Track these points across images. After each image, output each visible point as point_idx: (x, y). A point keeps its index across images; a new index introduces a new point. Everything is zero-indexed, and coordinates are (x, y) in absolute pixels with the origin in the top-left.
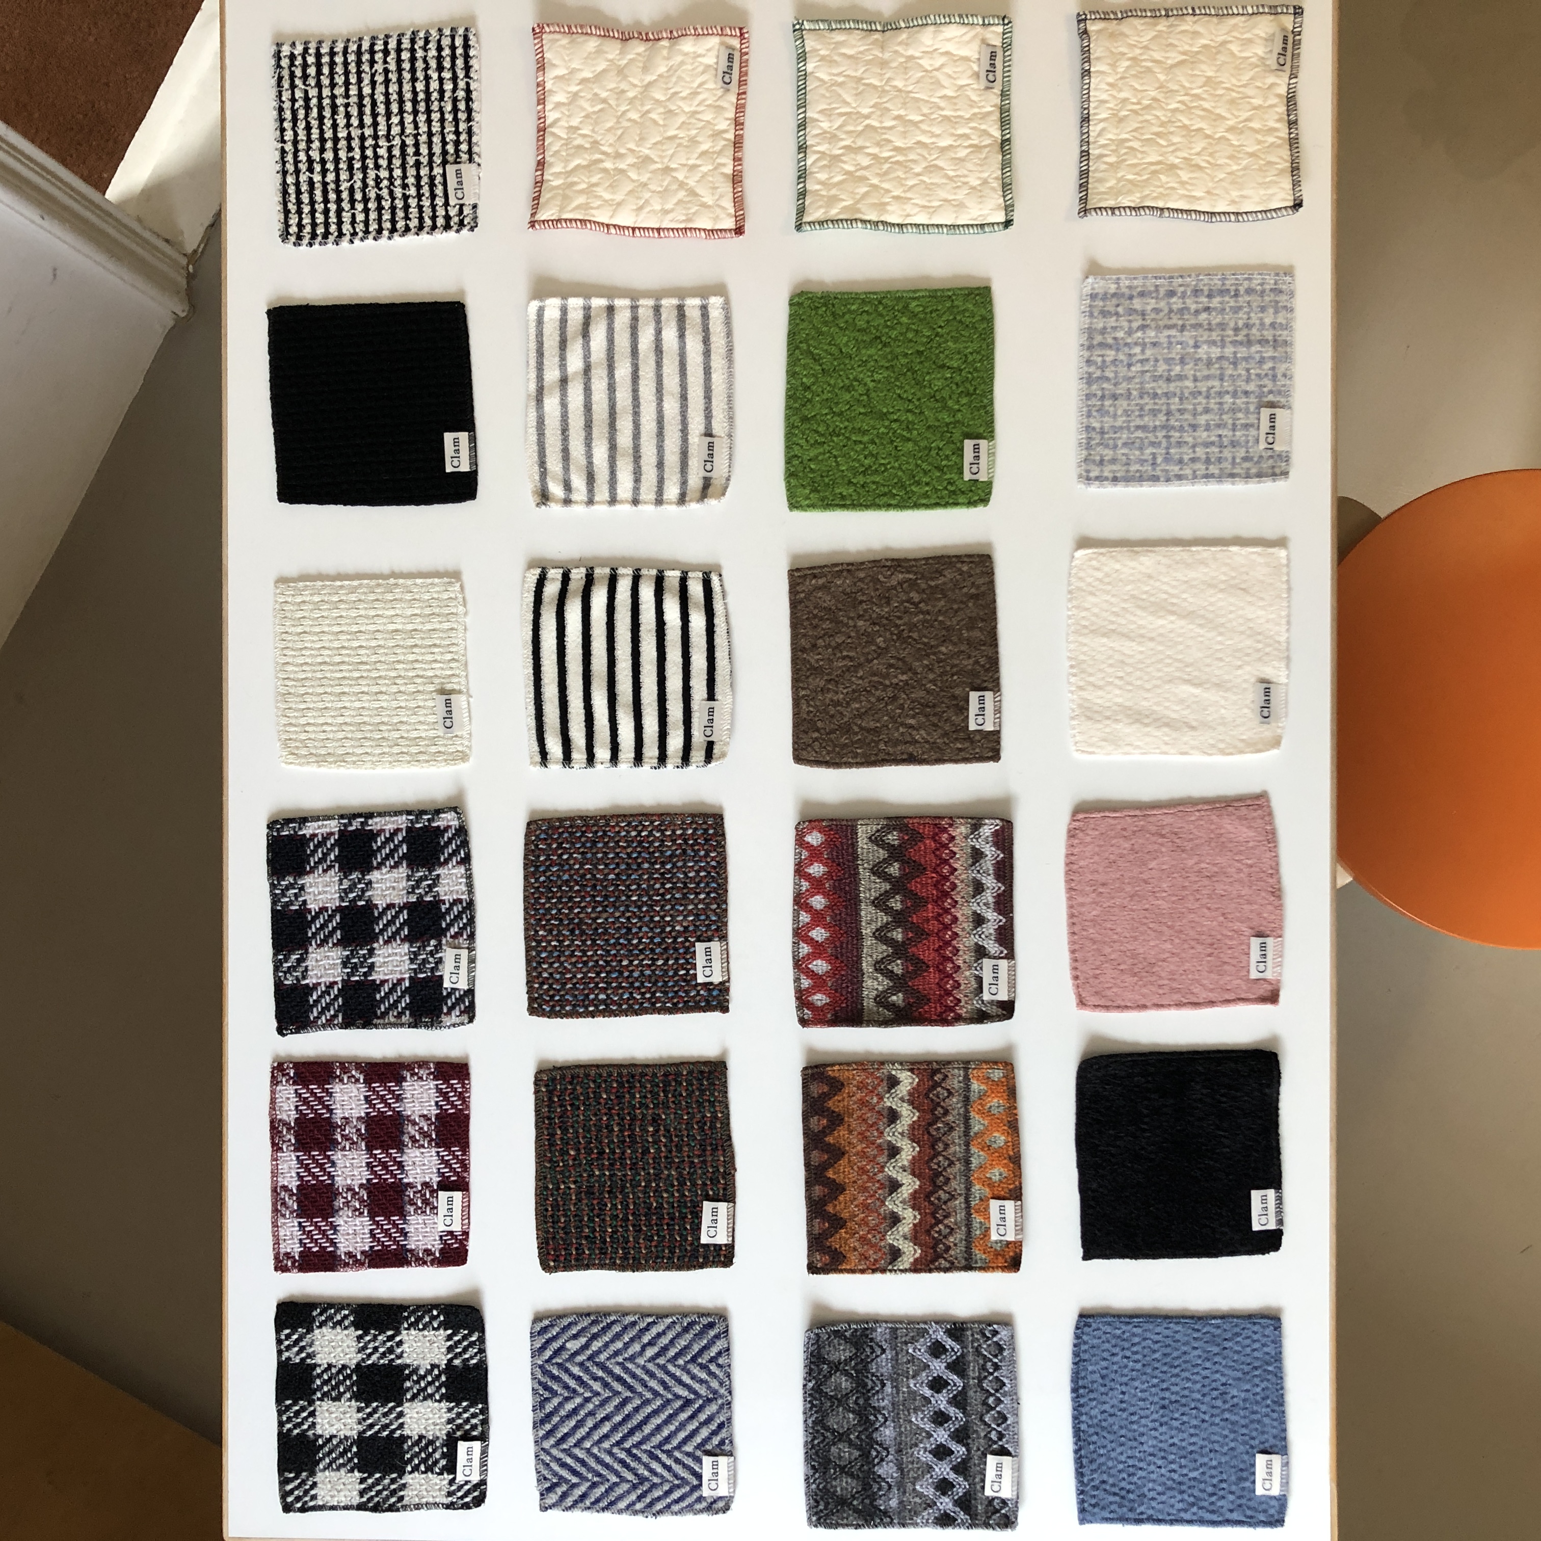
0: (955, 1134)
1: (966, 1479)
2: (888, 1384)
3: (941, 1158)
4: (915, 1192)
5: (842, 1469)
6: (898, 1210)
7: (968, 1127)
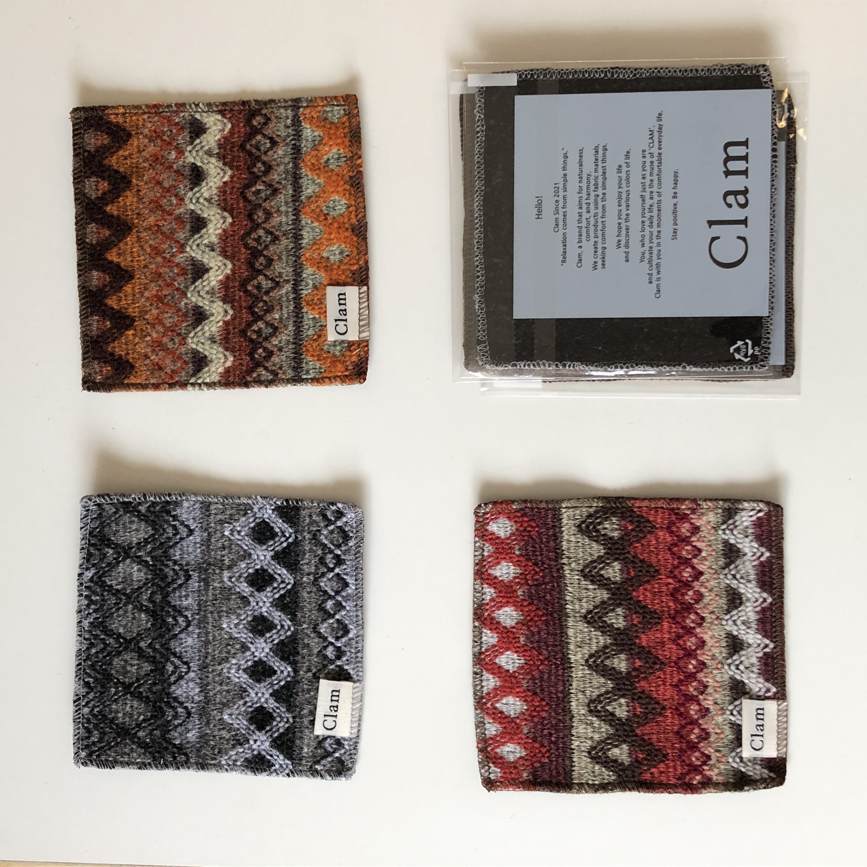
0: (281, 198)
1: (289, 710)
2: (195, 575)
3: (261, 232)
4: (227, 277)
5: (127, 687)
6: (205, 303)
7: (297, 188)
